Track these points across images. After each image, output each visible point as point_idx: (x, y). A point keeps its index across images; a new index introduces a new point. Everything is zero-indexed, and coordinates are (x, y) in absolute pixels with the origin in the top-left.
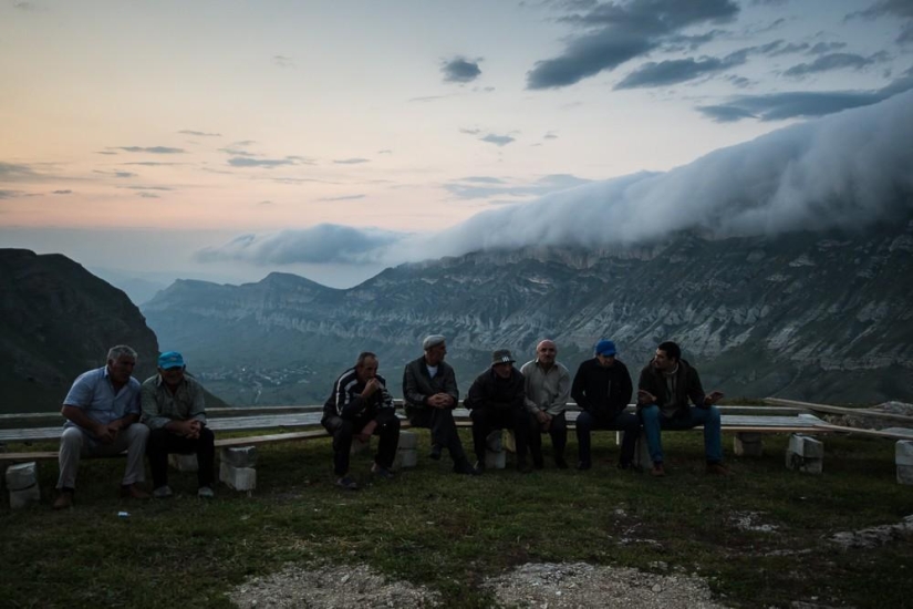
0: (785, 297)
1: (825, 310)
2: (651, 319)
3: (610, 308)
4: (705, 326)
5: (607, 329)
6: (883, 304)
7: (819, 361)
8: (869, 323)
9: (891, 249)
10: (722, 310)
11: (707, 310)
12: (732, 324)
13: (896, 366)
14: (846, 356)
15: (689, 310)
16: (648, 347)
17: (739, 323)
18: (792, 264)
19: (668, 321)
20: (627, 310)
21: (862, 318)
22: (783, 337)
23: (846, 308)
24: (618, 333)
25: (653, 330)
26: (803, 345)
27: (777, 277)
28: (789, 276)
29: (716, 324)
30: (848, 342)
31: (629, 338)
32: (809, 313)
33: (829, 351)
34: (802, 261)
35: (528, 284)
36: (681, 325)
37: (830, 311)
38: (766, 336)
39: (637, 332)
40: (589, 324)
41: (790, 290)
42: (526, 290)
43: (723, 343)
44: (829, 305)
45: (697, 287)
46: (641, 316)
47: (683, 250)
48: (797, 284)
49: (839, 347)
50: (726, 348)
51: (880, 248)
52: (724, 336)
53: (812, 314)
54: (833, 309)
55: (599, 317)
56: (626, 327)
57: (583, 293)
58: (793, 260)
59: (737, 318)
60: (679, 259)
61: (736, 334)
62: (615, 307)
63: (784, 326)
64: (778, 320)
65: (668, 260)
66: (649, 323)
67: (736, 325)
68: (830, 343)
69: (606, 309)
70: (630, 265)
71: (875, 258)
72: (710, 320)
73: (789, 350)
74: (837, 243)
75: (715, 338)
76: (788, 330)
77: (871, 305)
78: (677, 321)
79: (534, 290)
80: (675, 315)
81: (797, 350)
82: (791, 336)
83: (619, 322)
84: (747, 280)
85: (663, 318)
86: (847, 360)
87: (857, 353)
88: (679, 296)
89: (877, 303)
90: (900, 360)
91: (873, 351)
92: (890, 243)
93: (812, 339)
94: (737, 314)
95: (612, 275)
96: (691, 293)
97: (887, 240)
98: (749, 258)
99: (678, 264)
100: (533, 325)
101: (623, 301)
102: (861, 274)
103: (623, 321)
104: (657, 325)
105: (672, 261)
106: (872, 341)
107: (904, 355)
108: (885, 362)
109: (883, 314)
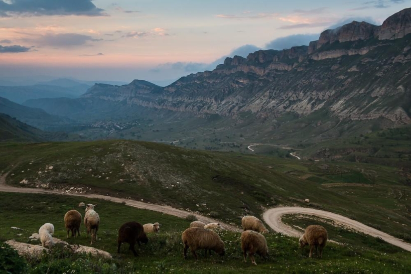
0: (343, 86)
1: (359, 91)
2: (284, 98)
3: (267, 93)
4: (306, 101)
5: (265, 103)
6: (383, 88)
7: (350, 116)
8: (377, 97)
9: (394, 62)
10: (314, 93)
11: (309, 93)
12: (318, 100)
13: (382, 118)
14: (362, 113)
15: (301, 93)
16: (280, 111)
17: (321, 99)
18: (349, 71)
19: (292, 99)
20: (275, 94)
21: (373, 95)
22: (337, 106)
23: (368, 91)
24: (269, 104)
25: (284, 103)
26: (345, 108)
27: (342, 77)
28: (346, 76)
29: (311, 99)
30: (365, 106)
31: (273, 107)
32: (351, 93)
33: (355, 111)
34: (354, 69)
35: (237, 83)
36: (297, 101)
37: (360, 92)
38: (331, 104)
39: (277, 104)
40: (257, 101)
41: (345, 83)
42: (237, 85)
43: (312, 108)
44: (361, 89)
45: (307, 82)
46: (280, 96)
47: (304, 65)
48: (349, 80)
49: (360, 110)
50: (313, 111)
51: (389, 62)
52: (313, 105)
53: (352, 94)
54: (362, 91)
55: (262, 97)
56: (273, 102)
57: (260, 86)
58: (349, 69)
59: (321, 97)
60: (302, 69)
61: (319, 104)
62: (270, 92)
63: (339, 100)
64: (337, 98)
65: (296, 70)
66: (283, 100)
67: (320, 100)
68: (356, 108)
69: (265, 94)
70: (283, 73)
71: (386, 67)
72: (309, 98)
73: (339, 111)
74: (371, 60)
75: (309, 106)
76: (341, 102)
77: (378, 89)
78: (295, 99)
79: (241, 86)
80: (294, 95)
81: (342, 111)
82: (342, 104)
83: (271, 99)
84: (329, 78)
85: (290, 97)
86: (362, 115)
87: (368, 111)
88: (299, 87)
89: (381, 88)
90: (383, 115)
91: (373, 111)
92: (394, 59)
93: (349, 106)
94: (321, 94)
95: (274, 77)
96: (304, 85)
97: (393, 58)
98: (332, 68)
99: (301, 72)
100: (235, 102)
101: (274, 89)
102: (378, 75)
103: (273, 99)
104: (286, 101)
105: (298, 70)
106: (374, 106)
107: (386, 112)
108: (377, 116)
109: (383, 93)
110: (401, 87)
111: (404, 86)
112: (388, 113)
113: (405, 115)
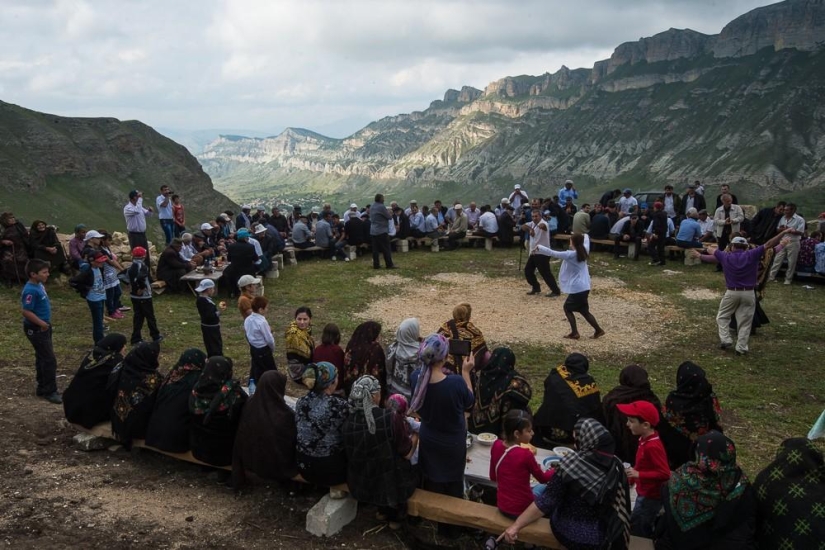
0: (664, 132)
1: (694, 141)
2: (566, 154)
3: (536, 146)
4: (606, 157)
5: (534, 162)
6: (737, 136)
7: (687, 179)
8: (726, 149)
9: (745, 93)
10: (618, 145)
11: (607, 145)
12: (625, 155)
13: (742, 181)
14: (707, 175)
15: (594, 145)
16: (563, 174)
17: (630, 153)
18: (672, 108)
19: (578, 155)
20: (549, 148)
21: (720, 146)
22: (661, 164)
23: (709, 140)
24: (542, 164)
25: (567, 161)
26: (676, 168)
27: (660, 118)
28: (668, 117)
29: (614, 155)
30: (709, 164)
31: (550, 168)
32: (681, 144)
33: (695, 172)
34: (680, 105)
35: (475, 130)
36: (587, 158)
37: (697, 142)
38: (649, 162)
39: (555, 163)
40: (520, 159)
41: (668, 128)
42: (475, 135)
43: (618, 170)
44: (697, 137)
45: (600, 128)
46: (558, 151)
47: (590, 100)
48: (674, 123)
49: (702, 169)
50: (620, 173)
51: (738, 93)
52: (619, 164)
53: (684, 145)
54: (700, 140)
55: (528, 153)
56: (548, 160)
57: (516, 135)
58: (672, 105)
59: (629, 151)
60: (588, 107)
61: (628, 162)
62: (540, 145)
63: (663, 155)
64: (658, 151)
65: (579, 108)
66: (564, 156)
67: (628, 156)
68: (696, 166)
69: (533, 147)
70: (551, 113)
71: (733, 101)
72: (610, 152)
73: (666, 172)
74: (706, 91)
75: (613, 166)
76: (666, 158)
77: (727, 137)
78: (585, 154)
79: (480, 135)
80: (583, 149)
81: (671, 172)
82: (668, 162)
83: (543, 157)
84: (638, 121)
85: (575, 152)
86: (707, 178)
87: (716, 171)
88: (587, 135)
89: (732, 135)
90: (745, 177)
91: (726, 171)
92: (745, 89)
93: (683, 164)
94: (629, 147)
95: (538, 121)
96: (596, 133)
97: (743, 86)
98: (640, 105)
99: (587, 111)
100: (480, 161)
101: (546, 141)
102: (722, 114)
103: (546, 155)
104: (570, 158)
105: (583, 109)
106: (726, 163)
107: (749, 173)
108: (735, 178)
109: (736, 143)
110: (767, 133)
111: (771, 132)
112: (753, 173)
113: (780, 177)
